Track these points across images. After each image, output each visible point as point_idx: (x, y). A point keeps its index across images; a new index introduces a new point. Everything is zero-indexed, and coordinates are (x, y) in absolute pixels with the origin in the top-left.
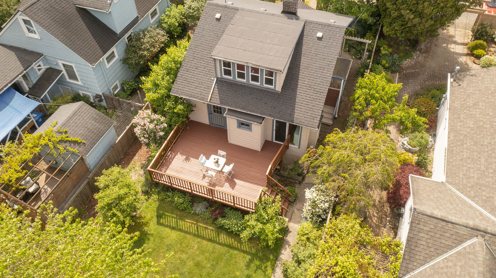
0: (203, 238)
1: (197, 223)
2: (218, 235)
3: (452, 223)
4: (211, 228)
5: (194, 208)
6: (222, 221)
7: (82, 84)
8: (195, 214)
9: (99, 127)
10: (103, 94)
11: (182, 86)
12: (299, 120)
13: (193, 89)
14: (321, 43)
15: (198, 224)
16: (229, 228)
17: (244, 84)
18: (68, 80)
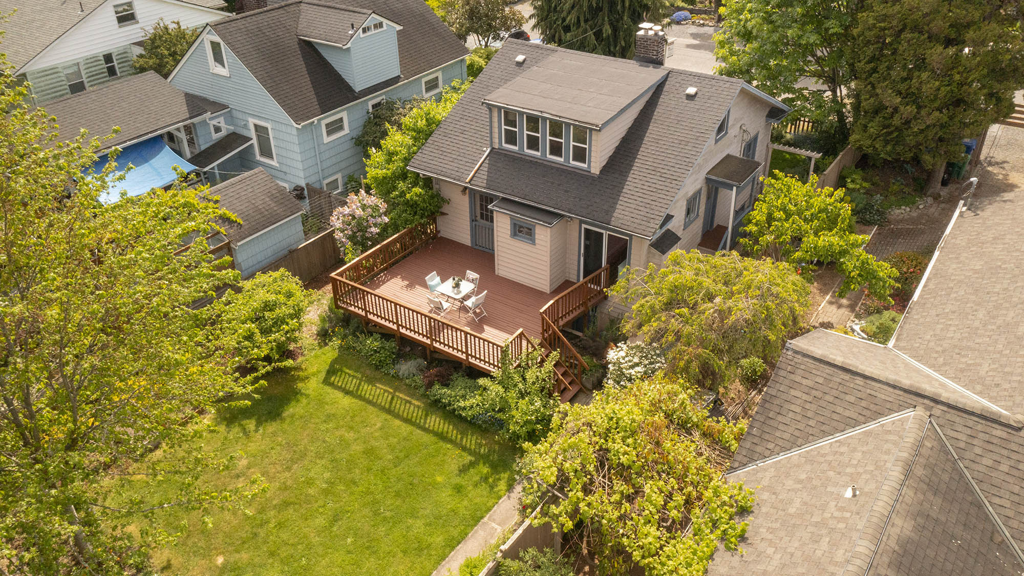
0: (397, 416)
1: (395, 392)
2: (427, 415)
3: (865, 377)
4: (417, 403)
5: (397, 367)
6: (439, 391)
7: (278, 165)
8: (396, 377)
9: (275, 208)
10: (307, 185)
11: (430, 158)
12: (620, 221)
13: (446, 162)
14: (691, 104)
15: (397, 394)
16: (450, 404)
17: (536, 160)
18: (258, 157)
